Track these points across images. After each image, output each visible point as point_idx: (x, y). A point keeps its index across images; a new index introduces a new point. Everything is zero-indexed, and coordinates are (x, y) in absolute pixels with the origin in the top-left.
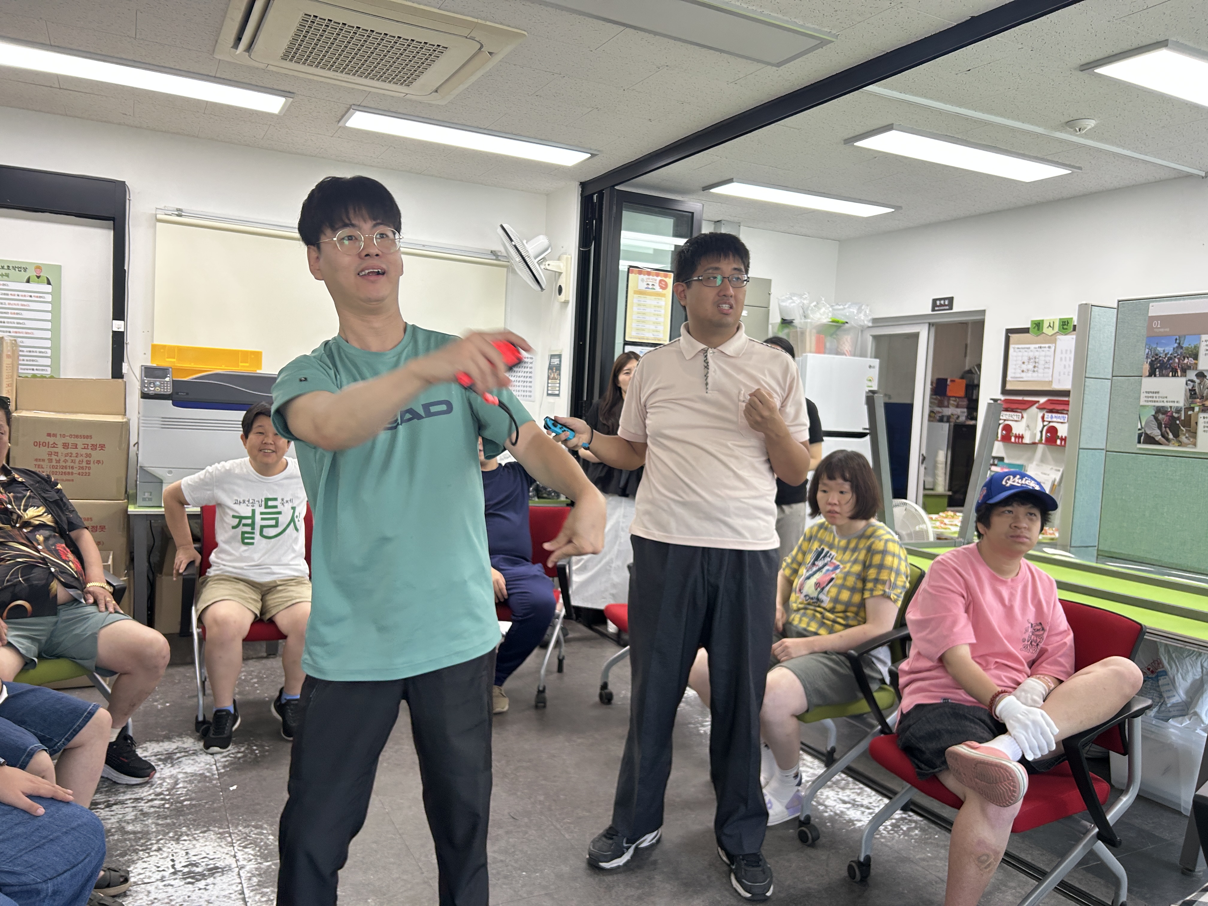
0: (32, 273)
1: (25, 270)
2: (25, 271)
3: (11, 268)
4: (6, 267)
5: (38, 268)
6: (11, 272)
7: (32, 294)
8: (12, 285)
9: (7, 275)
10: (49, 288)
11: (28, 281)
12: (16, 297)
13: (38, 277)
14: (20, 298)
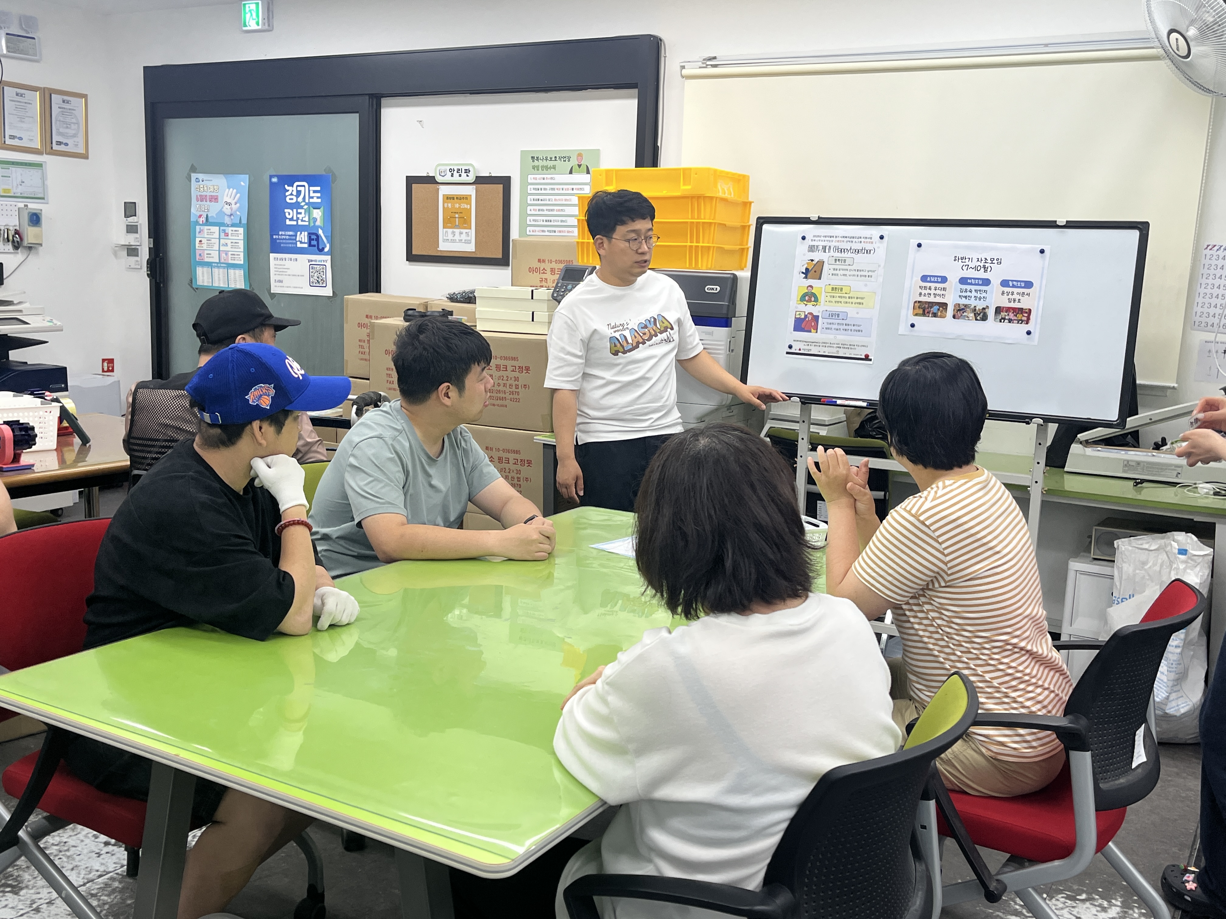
0: (574, 162)
1: (569, 158)
2: (569, 161)
3: (558, 158)
4: (553, 159)
5: (580, 155)
6: (558, 163)
7: (574, 187)
8: (559, 178)
9: (554, 167)
10: (586, 178)
11: (571, 172)
12: (561, 192)
13: (579, 166)
14: (564, 192)
